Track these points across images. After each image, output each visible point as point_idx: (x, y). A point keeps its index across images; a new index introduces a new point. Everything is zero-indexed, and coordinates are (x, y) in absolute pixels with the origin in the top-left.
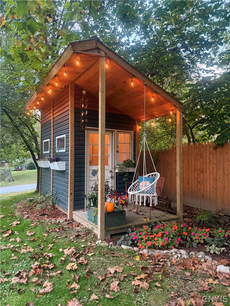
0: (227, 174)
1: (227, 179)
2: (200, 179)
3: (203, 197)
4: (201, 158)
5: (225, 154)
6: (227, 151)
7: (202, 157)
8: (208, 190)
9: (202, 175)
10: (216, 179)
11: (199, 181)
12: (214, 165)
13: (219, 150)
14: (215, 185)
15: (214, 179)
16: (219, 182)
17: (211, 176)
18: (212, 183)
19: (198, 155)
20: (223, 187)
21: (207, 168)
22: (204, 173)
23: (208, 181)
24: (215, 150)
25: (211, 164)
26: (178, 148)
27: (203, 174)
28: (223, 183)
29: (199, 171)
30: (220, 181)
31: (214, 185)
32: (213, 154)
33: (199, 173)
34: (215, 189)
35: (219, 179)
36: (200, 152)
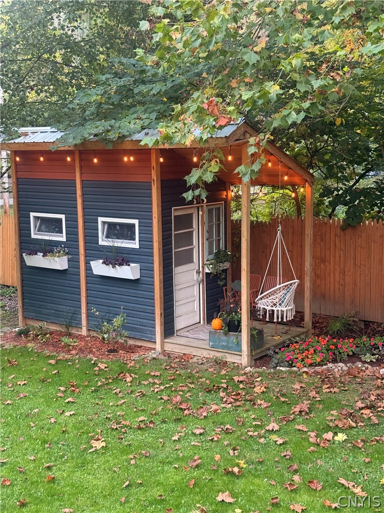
0: (359, 264)
1: (359, 272)
2: (319, 271)
3: (324, 298)
4: (322, 240)
5: (357, 238)
6: (360, 233)
7: (324, 239)
8: (331, 288)
9: (322, 265)
10: (343, 272)
11: (318, 275)
12: (341, 252)
13: (349, 231)
14: (343, 280)
15: (340, 272)
16: (347, 275)
17: (337, 267)
18: (337, 278)
19: (317, 237)
20: (354, 283)
21: (331, 256)
22: (326, 262)
23: (332, 274)
24: (343, 231)
25: (337, 251)
26: (308, 238)
27: (324, 264)
28: (354, 277)
29: (319, 259)
30: (349, 274)
31: (341, 280)
32: (340, 236)
33: (318, 263)
34: (342, 285)
35: (348, 272)
36: (320, 232)
